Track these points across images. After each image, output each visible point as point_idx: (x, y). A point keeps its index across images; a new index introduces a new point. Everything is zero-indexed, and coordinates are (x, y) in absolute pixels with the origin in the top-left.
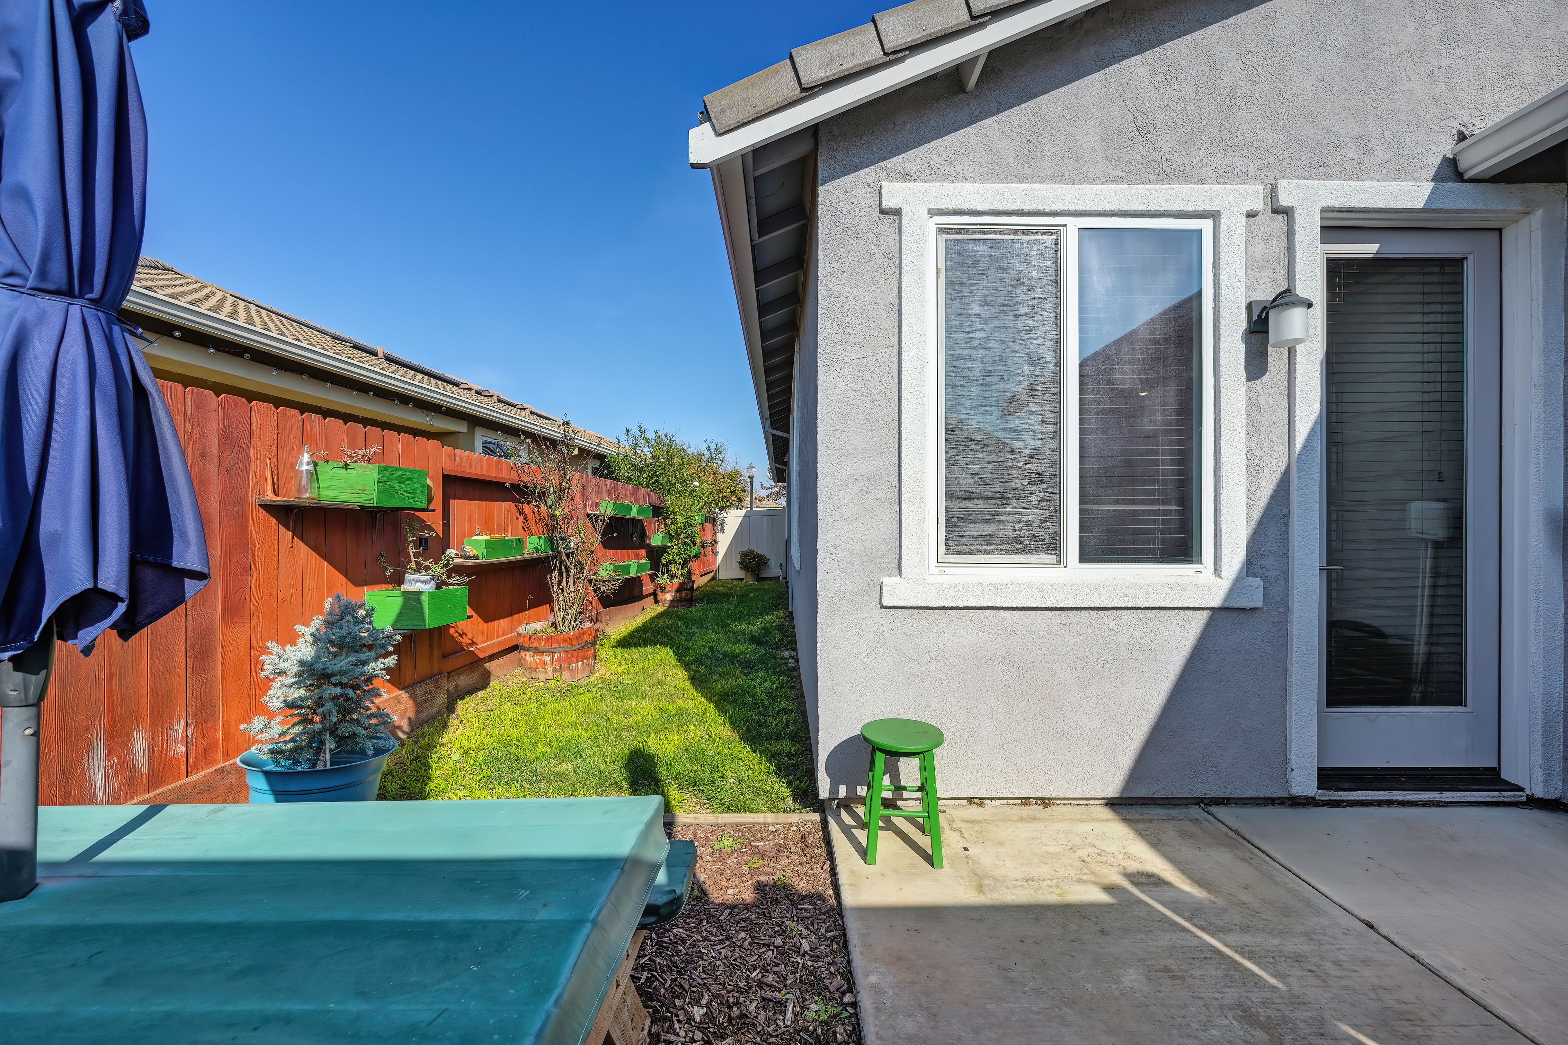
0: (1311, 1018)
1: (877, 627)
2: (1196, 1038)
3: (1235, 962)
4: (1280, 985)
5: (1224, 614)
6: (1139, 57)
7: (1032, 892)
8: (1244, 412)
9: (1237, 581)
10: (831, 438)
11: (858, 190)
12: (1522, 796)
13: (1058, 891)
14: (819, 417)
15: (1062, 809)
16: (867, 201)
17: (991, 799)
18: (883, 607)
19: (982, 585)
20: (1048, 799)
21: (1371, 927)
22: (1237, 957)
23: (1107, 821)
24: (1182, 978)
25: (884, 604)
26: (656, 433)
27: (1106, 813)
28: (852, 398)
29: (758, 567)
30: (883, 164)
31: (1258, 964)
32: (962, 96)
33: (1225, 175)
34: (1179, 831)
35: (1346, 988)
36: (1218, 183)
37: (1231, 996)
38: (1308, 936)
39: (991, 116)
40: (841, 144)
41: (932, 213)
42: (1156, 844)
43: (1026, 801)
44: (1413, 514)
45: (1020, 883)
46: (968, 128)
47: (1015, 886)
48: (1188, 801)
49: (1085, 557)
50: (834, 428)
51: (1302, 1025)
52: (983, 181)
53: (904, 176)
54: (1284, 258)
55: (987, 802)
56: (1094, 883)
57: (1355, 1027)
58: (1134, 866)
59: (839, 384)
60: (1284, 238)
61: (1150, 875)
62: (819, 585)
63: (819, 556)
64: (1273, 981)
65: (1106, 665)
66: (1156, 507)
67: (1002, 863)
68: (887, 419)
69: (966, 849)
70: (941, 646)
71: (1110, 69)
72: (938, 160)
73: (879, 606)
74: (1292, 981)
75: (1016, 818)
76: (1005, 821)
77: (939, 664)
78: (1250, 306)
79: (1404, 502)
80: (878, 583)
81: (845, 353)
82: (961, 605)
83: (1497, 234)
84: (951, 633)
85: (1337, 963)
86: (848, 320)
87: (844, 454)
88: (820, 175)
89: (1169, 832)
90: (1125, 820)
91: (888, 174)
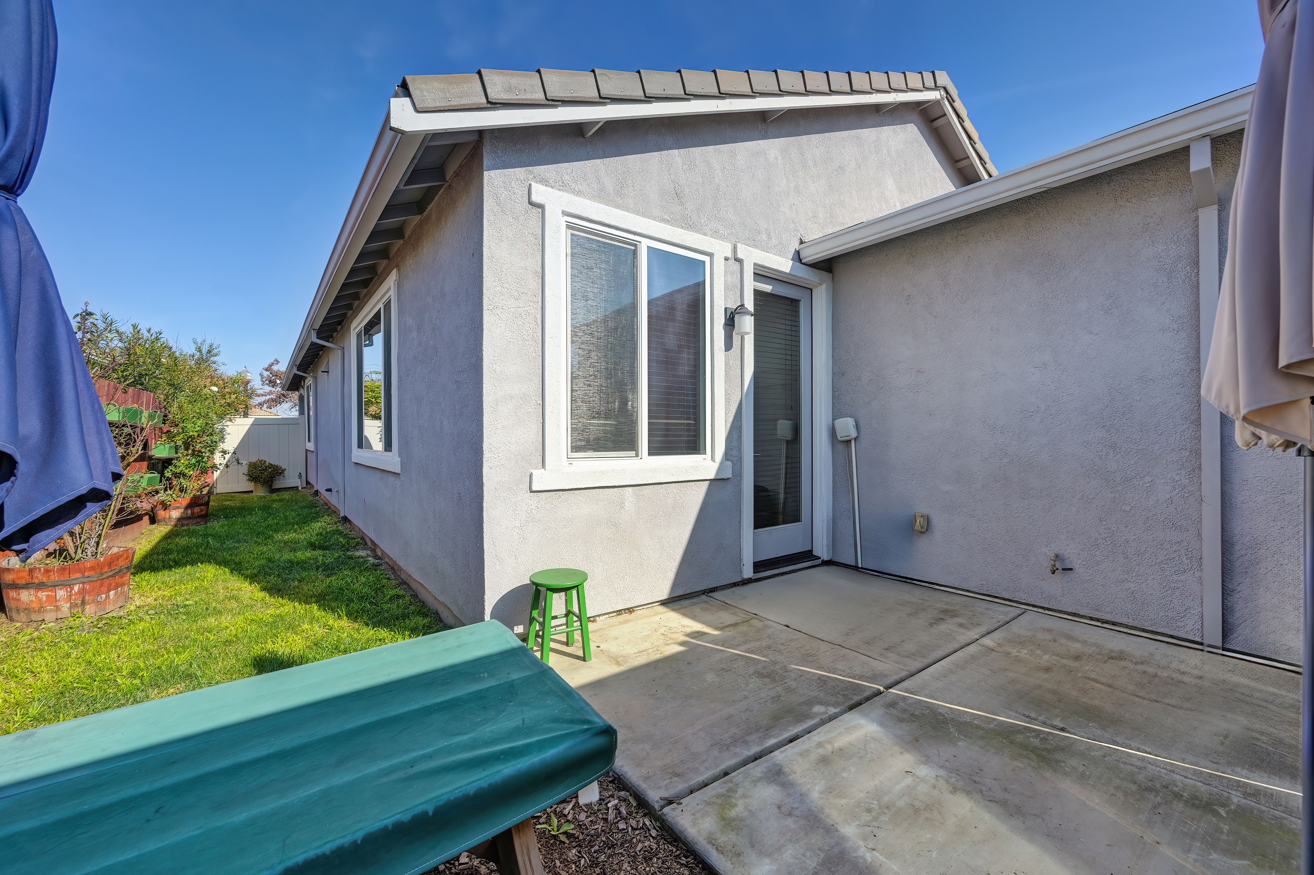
0: (781, 667)
1: (527, 506)
2: (745, 690)
3: (747, 657)
4: (767, 660)
5: (716, 483)
6: (677, 151)
7: (646, 657)
8: (724, 369)
9: (721, 463)
10: (494, 366)
11: (514, 183)
12: (819, 561)
13: (659, 652)
14: (484, 348)
15: (639, 612)
16: (520, 193)
17: (599, 616)
18: (532, 492)
19: (596, 472)
20: (632, 608)
21: (788, 627)
22: (748, 655)
23: (665, 612)
24: (730, 670)
25: (534, 489)
26: (135, 327)
27: (662, 609)
28: (509, 337)
29: (271, 477)
30: (531, 168)
31: (755, 654)
32: (581, 139)
33: (715, 234)
34: (701, 609)
35: (788, 652)
36: (712, 237)
37: (751, 670)
38: (769, 637)
39: (599, 158)
40: (501, 144)
41: (565, 213)
42: (694, 618)
43: (619, 612)
44: (779, 426)
45: (638, 655)
46: (586, 162)
47: (636, 657)
48: (699, 593)
49: (653, 451)
50: (496, 358)
51: (779, 671)
52: (594, 201)
53: (544, 181)
54: (739, 286)
55: (598, 618)
56: (675, 643)
57: (796, 665)
58: (688, 630)
59: (499, 325)
60: (739, 275)
61: (698, 632)
62: (484, 478)
63: (484, 456)
64: (763, 659)
65: (662, 518)
66: (683, 421)
67: (623, 648)
68: (534, 354)
69: (598, 647)
70: (570, 516)
71: (663, 152)
72: (567, 177)
73: (529, 491)
74: (770, 656)
75: (618, 624)
76: (613, 627)
77: (569, 529)
78: (726, 309)
79: (776, 421)
80: (528, 474)
81: (504, 302)
82: (583, 487)
83: (810, 291)
84: (576, 507)
85: (782, 644)
86: (507, 278)
87: (503, 378)
88: (486, 162)
89: (697, 610)
90: (673, 610)
91: (535, 177)
